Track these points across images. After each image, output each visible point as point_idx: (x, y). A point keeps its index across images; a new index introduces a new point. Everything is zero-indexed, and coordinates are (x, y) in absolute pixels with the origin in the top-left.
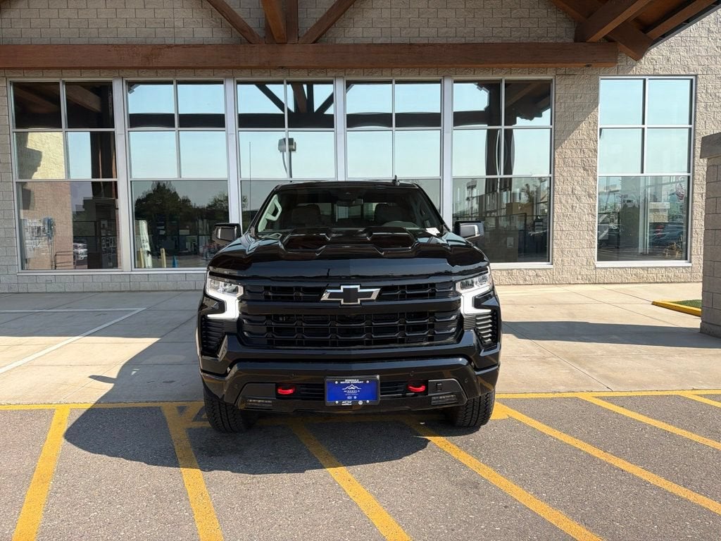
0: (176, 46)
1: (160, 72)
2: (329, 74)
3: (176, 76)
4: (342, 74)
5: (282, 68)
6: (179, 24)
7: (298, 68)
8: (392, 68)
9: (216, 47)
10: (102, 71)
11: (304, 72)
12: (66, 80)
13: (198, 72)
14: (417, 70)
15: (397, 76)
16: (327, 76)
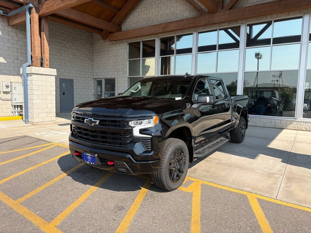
0: (174, 22)
1: (170, 33)
2: (238, 23)
3: (176, 34)
4: (245, 22)
5: (215, 23)
6: (178, 12)
7: (224, 22)
8: (272, 14)
9: (188, 19)
10: (152, 35)
11: (227, 24)
12: (142, 40)
13: (184, 31)
14: (287, 13)
15: (275, 18)
16: (237, 24)
